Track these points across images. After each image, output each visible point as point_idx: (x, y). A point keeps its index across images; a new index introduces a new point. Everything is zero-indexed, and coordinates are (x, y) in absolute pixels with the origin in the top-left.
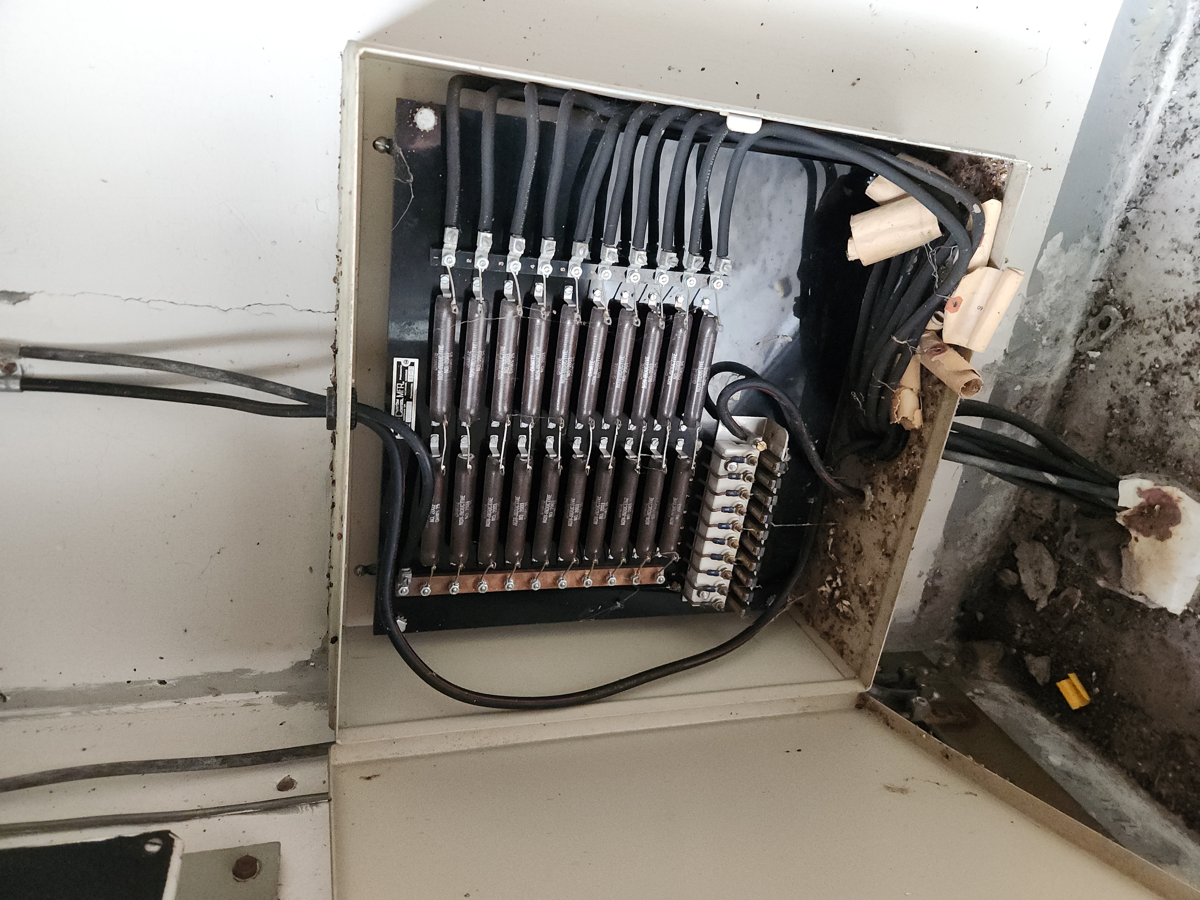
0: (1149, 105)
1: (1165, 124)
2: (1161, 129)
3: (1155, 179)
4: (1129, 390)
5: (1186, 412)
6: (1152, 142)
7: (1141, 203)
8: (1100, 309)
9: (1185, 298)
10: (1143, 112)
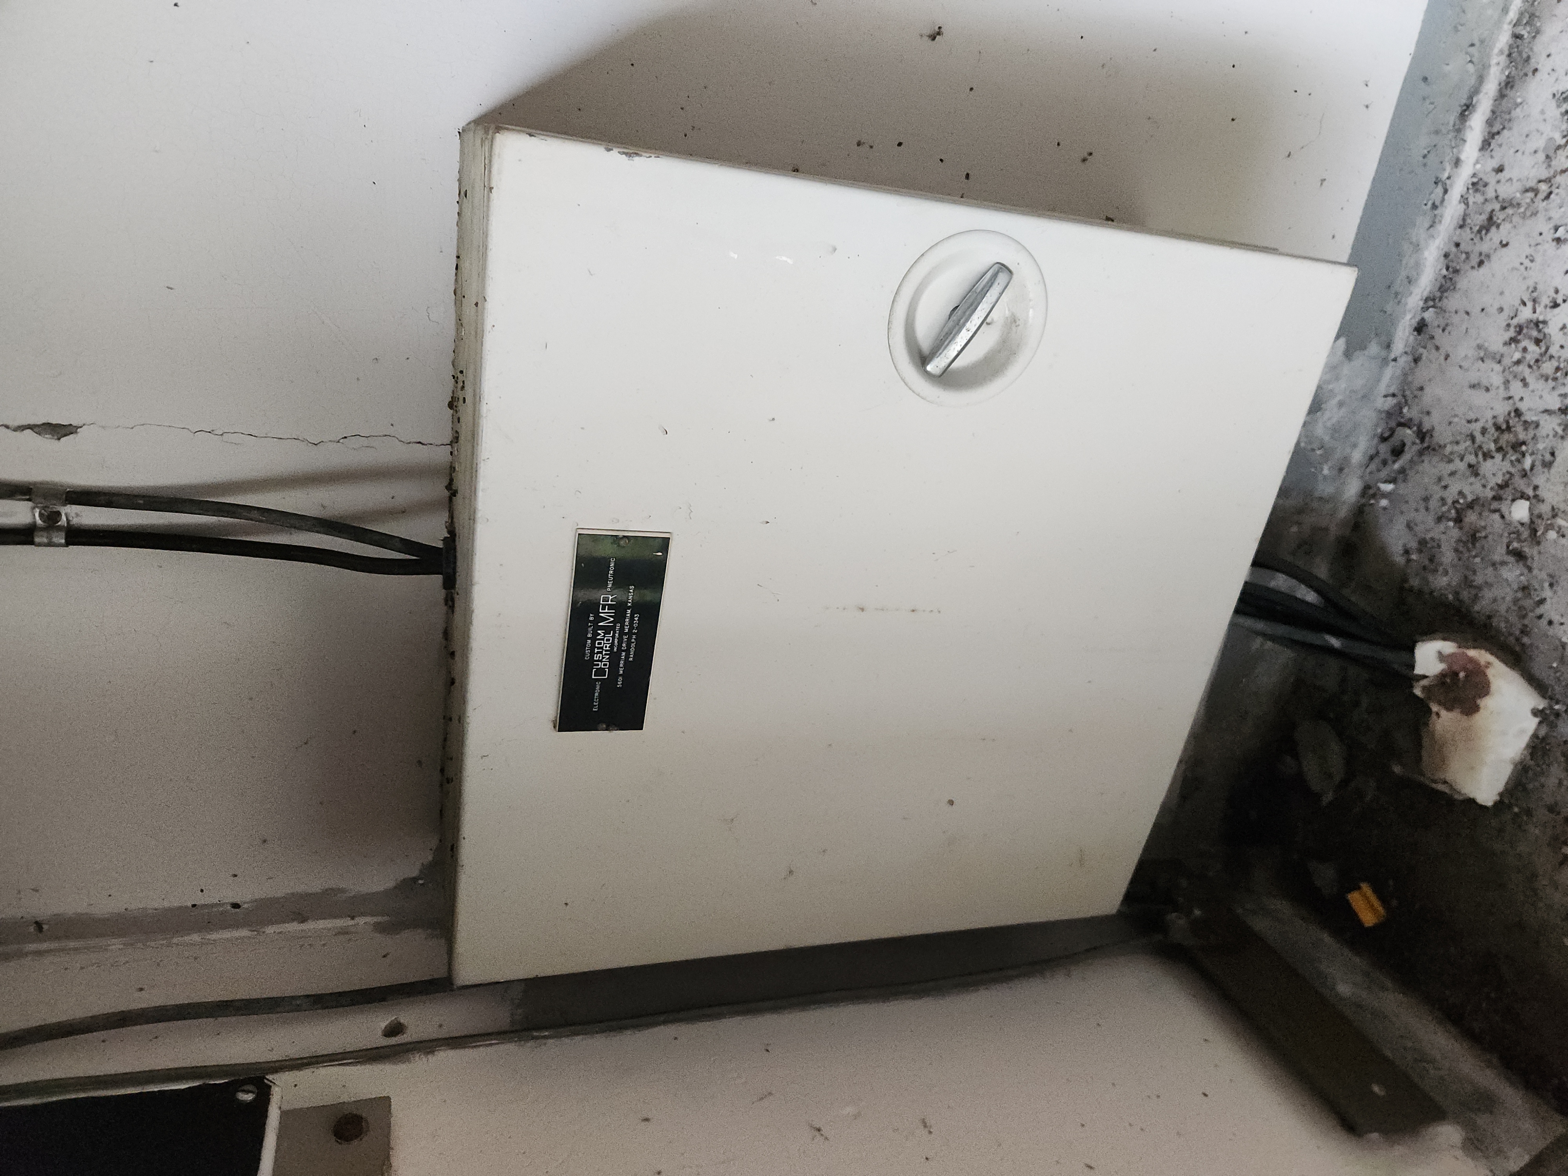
0: (1448, 182)
1: (1467, 204)
2: (1462, 210)
3: (1456, 271)
4: (1428, 531)
5: (1497, 558)
6: (1452, 227)
7: (1440, 300)
8: (1392, 431)
9: (1494, 417)
10: (1439, 190)
